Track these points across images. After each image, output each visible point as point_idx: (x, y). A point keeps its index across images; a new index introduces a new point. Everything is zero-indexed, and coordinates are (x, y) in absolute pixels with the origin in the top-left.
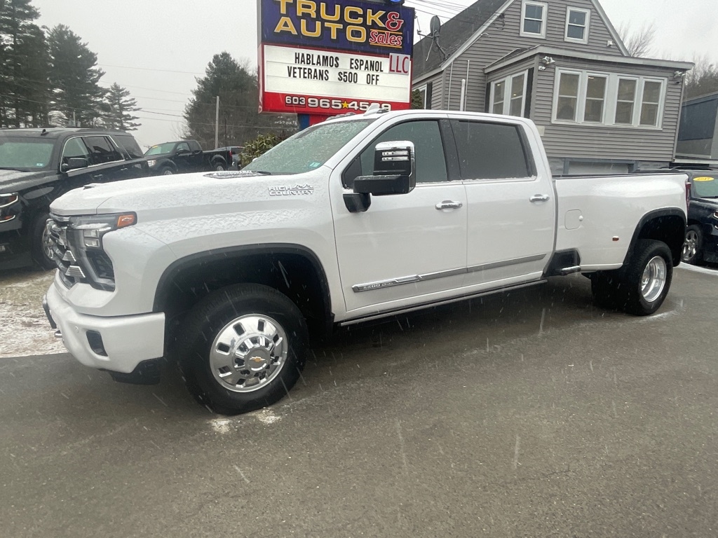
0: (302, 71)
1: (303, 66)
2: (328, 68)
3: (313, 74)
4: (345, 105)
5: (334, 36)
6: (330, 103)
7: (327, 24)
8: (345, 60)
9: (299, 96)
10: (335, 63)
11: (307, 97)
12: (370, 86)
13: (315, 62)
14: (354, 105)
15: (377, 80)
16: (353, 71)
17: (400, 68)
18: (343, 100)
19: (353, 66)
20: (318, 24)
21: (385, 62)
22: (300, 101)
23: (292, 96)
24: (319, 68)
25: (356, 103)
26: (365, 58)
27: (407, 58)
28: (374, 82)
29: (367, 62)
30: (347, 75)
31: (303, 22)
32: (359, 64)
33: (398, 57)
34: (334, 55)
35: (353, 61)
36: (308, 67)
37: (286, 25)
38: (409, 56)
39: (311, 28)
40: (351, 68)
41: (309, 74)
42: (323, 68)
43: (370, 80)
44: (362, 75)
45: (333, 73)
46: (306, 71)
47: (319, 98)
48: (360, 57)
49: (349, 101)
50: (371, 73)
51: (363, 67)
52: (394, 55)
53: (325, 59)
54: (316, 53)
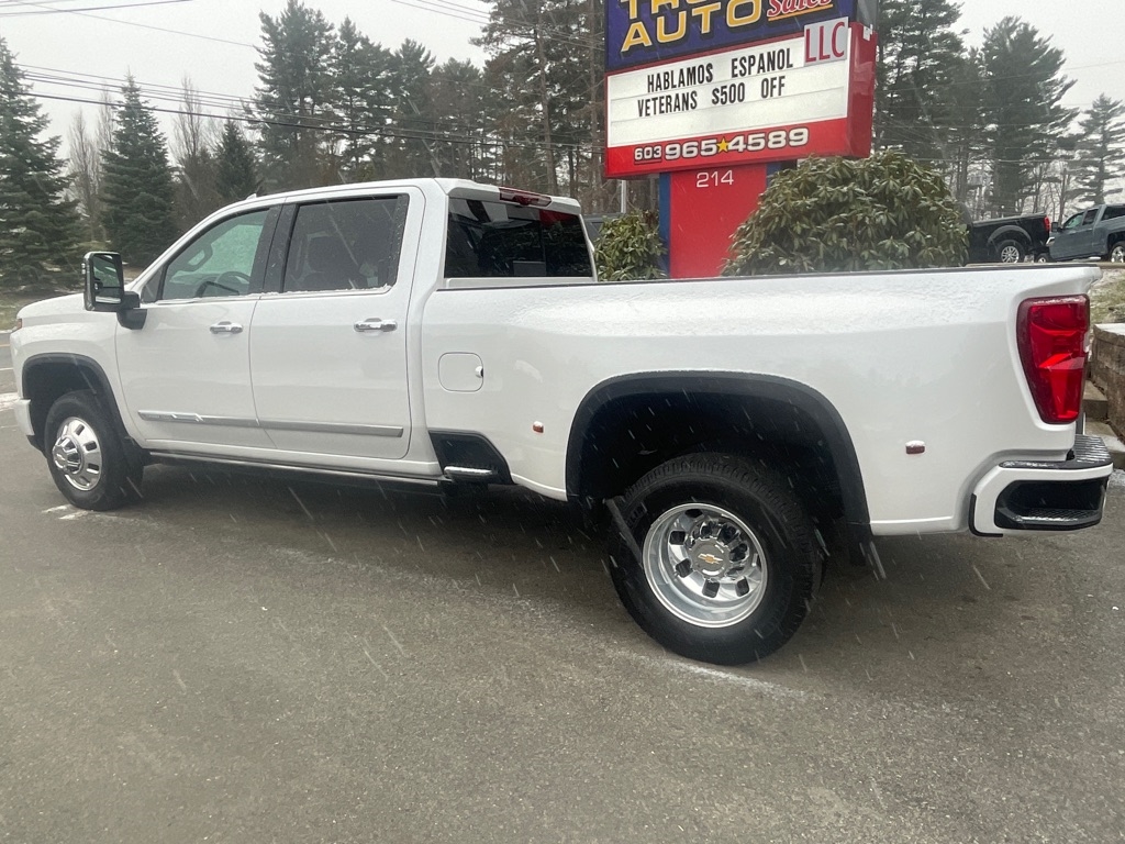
0: (658, 101)
1: (658, 94)
2: (697, 87)
3: (673, 103)
4: (723, 146)
5: (705, 28)
6: (699, 147)
7: (695, 12)
8: (722, 65)
9: (652, 145)
10: (706, 74)
11: (663, 144)
12: (769, 102)
13: (676, 82)
14: (737, 143)
15: (781, 85)
16: (737, 82)
17: (828, 50)
18: (719, 138)
19: (736, 72)
20: (683, 15)
21: (796, 47)
22: (654, 152)
23: (643, 146)
24: (681, 91)
25: (741, 139)
26: (756, 51)
27: (842, 24)
28: (776, 91)
29: (762, 56)
30: (727, 90)
31: (661, 21)
32: (746, 65)
33: (822, 29)
35: (737, 63)
36: (665, 93)
37: (637, 35)
38: (845, 20)
39: (671, 27)
40: (734, 76)
41: (668, 106)
42: (688, 90)
43: (768, 89)
44: (753, 84)
45: (704, 93)
46: (664, 101)
47: (681, 142)
48: (746, 52)
49: (728, 137)
50: (769, 75)
51: (754, 69)
52: (814, 28)
53: (691, 72)
54: (675, 67)
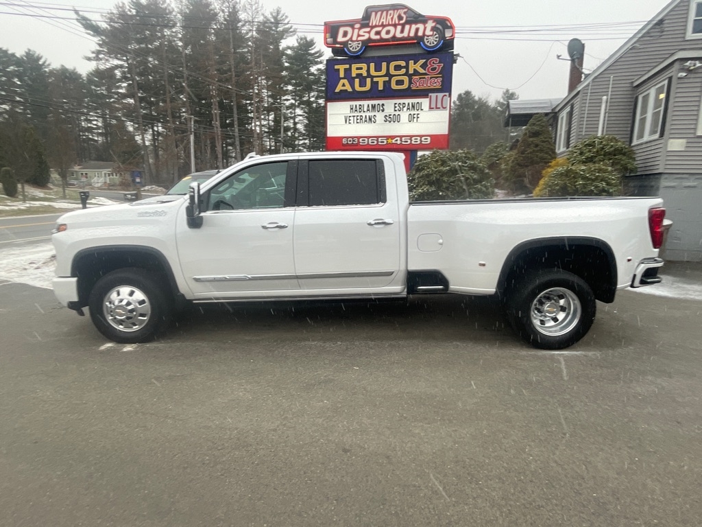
0: (355, 118)
1: (356, 114)
2: (376, 113)
3: (363, 119)
4: (390, 141)
5: (381, 87)
6: (377, 140)
7: (375, 79)
8: (389, 105)
9: (353, 137)
10: (381, 108)
11: (359, 138)
12: (411, 124)
13: (365, 110)
14: (397, 140)
15: (418, 118)
16: (397, 113)
17: (439, 105)
18: (388, 137)
19: (396, 109)
20: (369, 80)
21: (425, 102)
22: (354, 141)
23: (347, 138)
24: (368, 114)
25: (399, 139)
26: (406, 101)
27: (445, 95)
28: (415, 119)
29: (409, 104)
30: (391, 116)
31: (357, 81)
32: (401, 106)
33: (437, 96)
34: (381, 102)
35: (396, 105)
36: (360, 114)
37: (344, 85)
38: (447, 94)
39: (362, 84)
40: (395, 111)
41: (360, 120)
42: (372, 114)
43: (412, 118)
44: (404, 115)
45: (380, 117)
46: (359, 118)
47: (368, 137)
48: (402, 101)
49: (393, 137)
50: (412, 112)
51: (405, 109)
52: (433, 95)
53: (374, 107)
54: (365, 103)
